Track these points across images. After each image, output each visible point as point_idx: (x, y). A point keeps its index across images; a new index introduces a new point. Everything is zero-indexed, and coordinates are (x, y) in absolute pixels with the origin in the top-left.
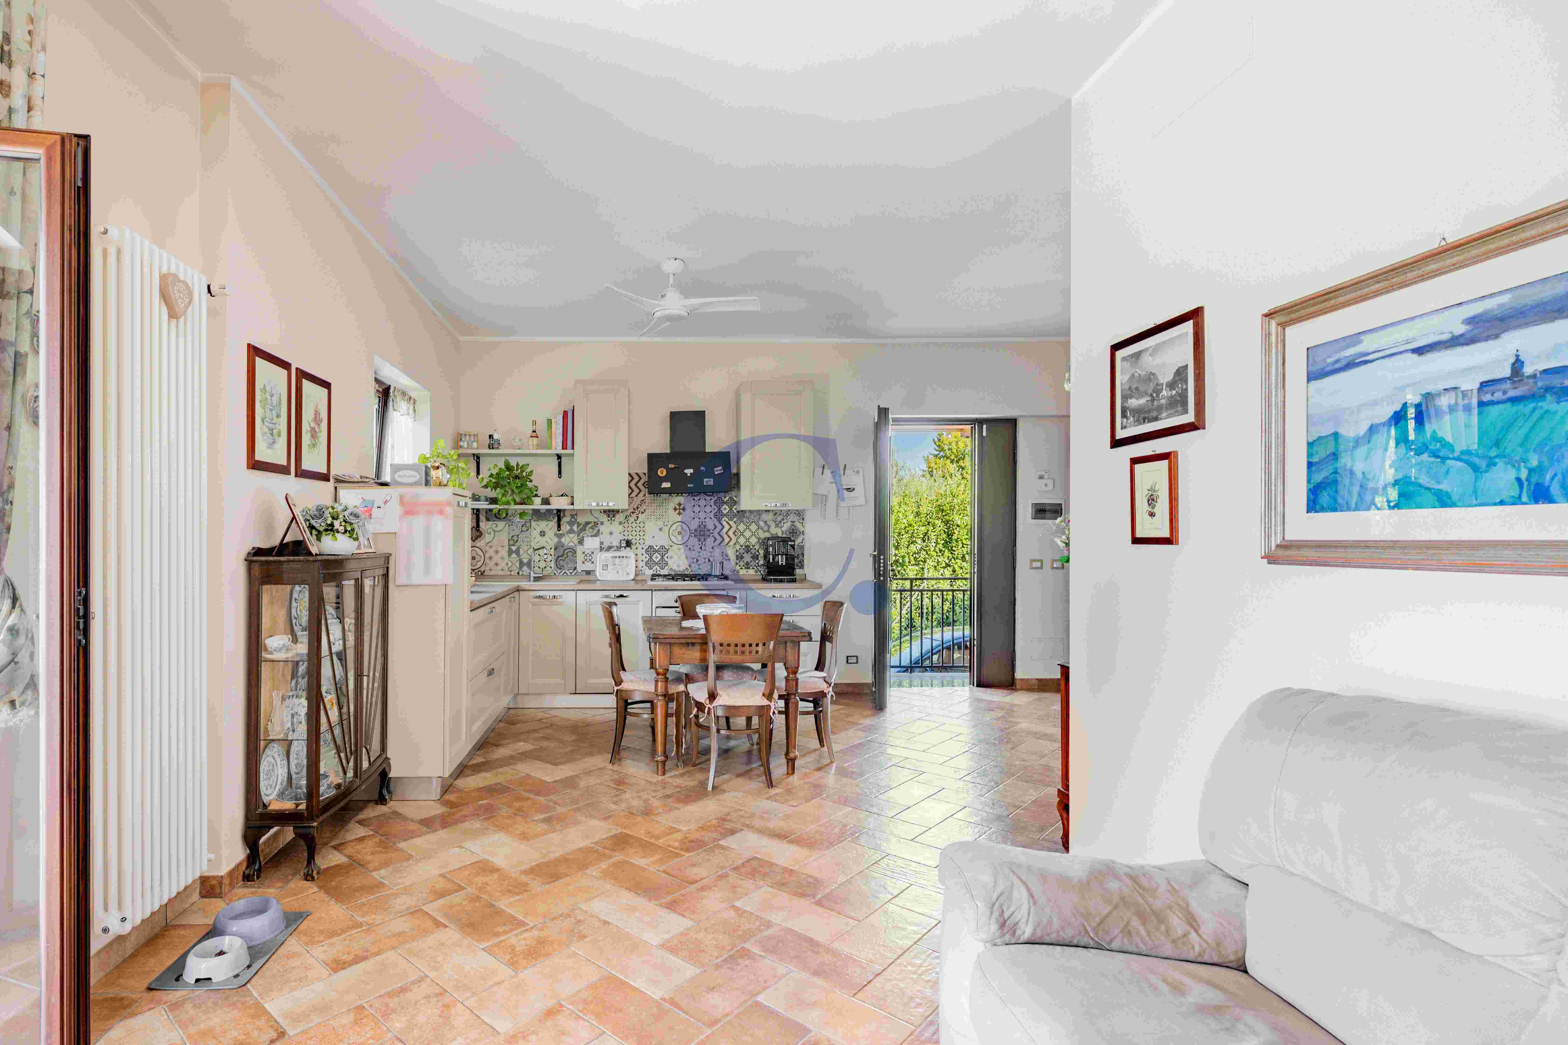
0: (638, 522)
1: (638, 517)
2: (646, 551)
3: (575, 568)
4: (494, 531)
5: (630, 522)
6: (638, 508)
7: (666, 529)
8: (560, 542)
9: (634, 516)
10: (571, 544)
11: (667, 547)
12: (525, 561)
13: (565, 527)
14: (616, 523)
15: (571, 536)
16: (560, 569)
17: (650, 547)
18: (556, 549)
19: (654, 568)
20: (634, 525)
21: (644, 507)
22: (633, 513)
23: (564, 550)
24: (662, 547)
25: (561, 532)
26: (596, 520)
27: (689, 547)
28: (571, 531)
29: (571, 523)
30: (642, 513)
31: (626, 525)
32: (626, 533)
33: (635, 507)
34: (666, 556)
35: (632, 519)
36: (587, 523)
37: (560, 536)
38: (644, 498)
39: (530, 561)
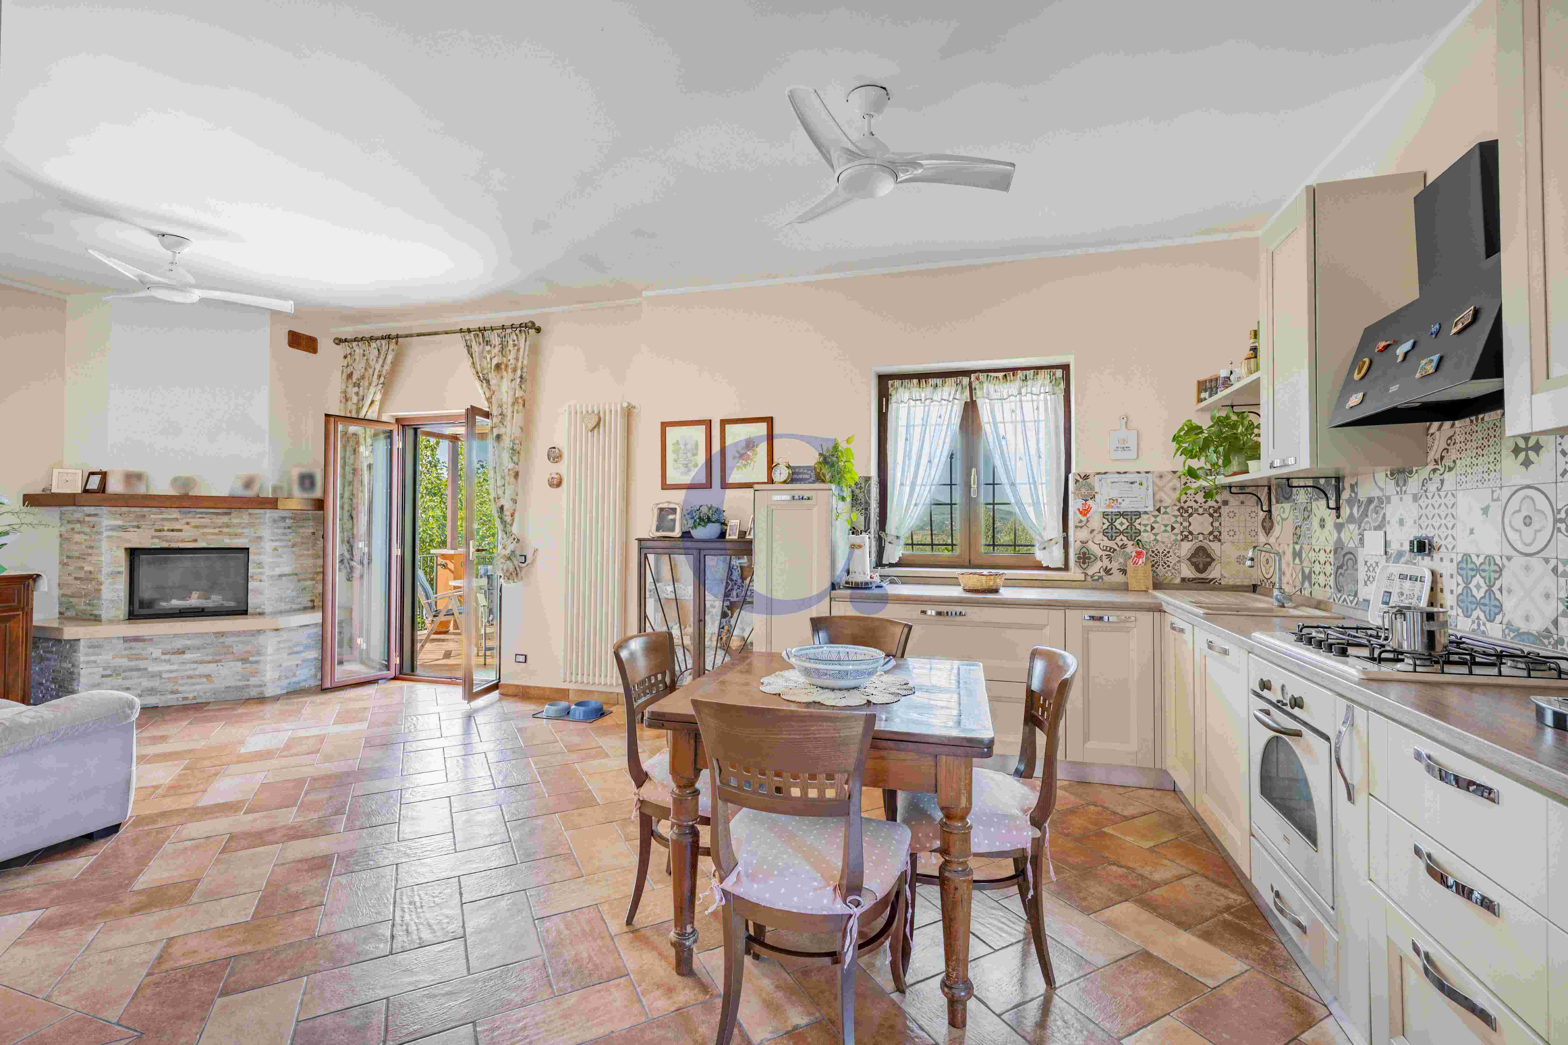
0: (1443, 494)
1: (1442, 481)
2: (1459, 569)
3: (1356, 595)
4: (1283, 519)
5: (1430, 495)
6: (1442, 458)
7: (1496, 510)
8: (1339, 539)
9: (1436, 477)
10: (1351, 545)
11: (1498, 561)
12: (1307, 571)
13: (1345, 511)
14: (1408, 498)
15: (1352, 527)
16: (1340, 591)
17: (1466, 557)
18: (1335, 553)
19: (1475, 615)
20: (1437, 501)
21: (1453, 454)
22: (1434, 470)
23: (1344, 556)
24: (1489, 559)
25: (1340, 520)
26: (1380, 494)
27: (1553, 563)
28: (1351, 519)
29: (1350, 502)
30: (1450, 469)
31: (1423, 502)
32: (1424, 522)
33: (1438, 456)
34: (1498, 584)
35: (1432, 487)
36: (1370, 501)
37: (1339, 527)
38: (1453, 429)
39: (1310, 572)
